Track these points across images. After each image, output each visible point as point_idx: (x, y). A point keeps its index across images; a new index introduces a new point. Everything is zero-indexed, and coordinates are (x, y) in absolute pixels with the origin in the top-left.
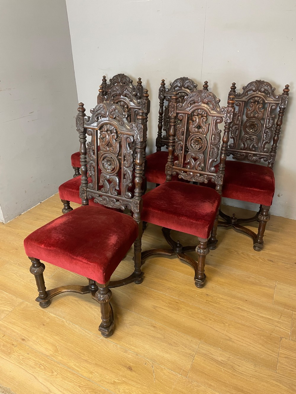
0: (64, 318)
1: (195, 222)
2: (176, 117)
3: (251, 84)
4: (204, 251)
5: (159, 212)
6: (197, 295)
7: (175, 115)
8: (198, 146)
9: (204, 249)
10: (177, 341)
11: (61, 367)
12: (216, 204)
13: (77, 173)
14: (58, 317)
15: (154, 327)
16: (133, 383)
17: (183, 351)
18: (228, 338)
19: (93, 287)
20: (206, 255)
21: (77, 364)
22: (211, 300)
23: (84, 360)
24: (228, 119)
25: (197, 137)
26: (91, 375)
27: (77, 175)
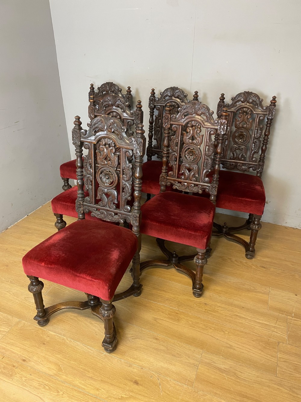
0: (64, 335)
1: (193, 233)
2: (170, 129)
3: (239, 95)
4: (203, 261)
5: (158, 224)
6: (196, 305)
7: (169, 126)
8: (192, 157)
9: (202, 259)
10: (180, 352)
11: (66, 386)
12: (212, 215)
13: (66, 184)
14: (58, 335)
15: (157, 339)
16: (140, 397)
17: (187, 361)
18: (229, 346)
19: (92, 303)
20: (205, 265)
21: (83, 382)
22: (210, 309)
23: (89, 377)
24: (222, 131)
25: (192, 149)
26: (97, 392)
27: (67, 186)
